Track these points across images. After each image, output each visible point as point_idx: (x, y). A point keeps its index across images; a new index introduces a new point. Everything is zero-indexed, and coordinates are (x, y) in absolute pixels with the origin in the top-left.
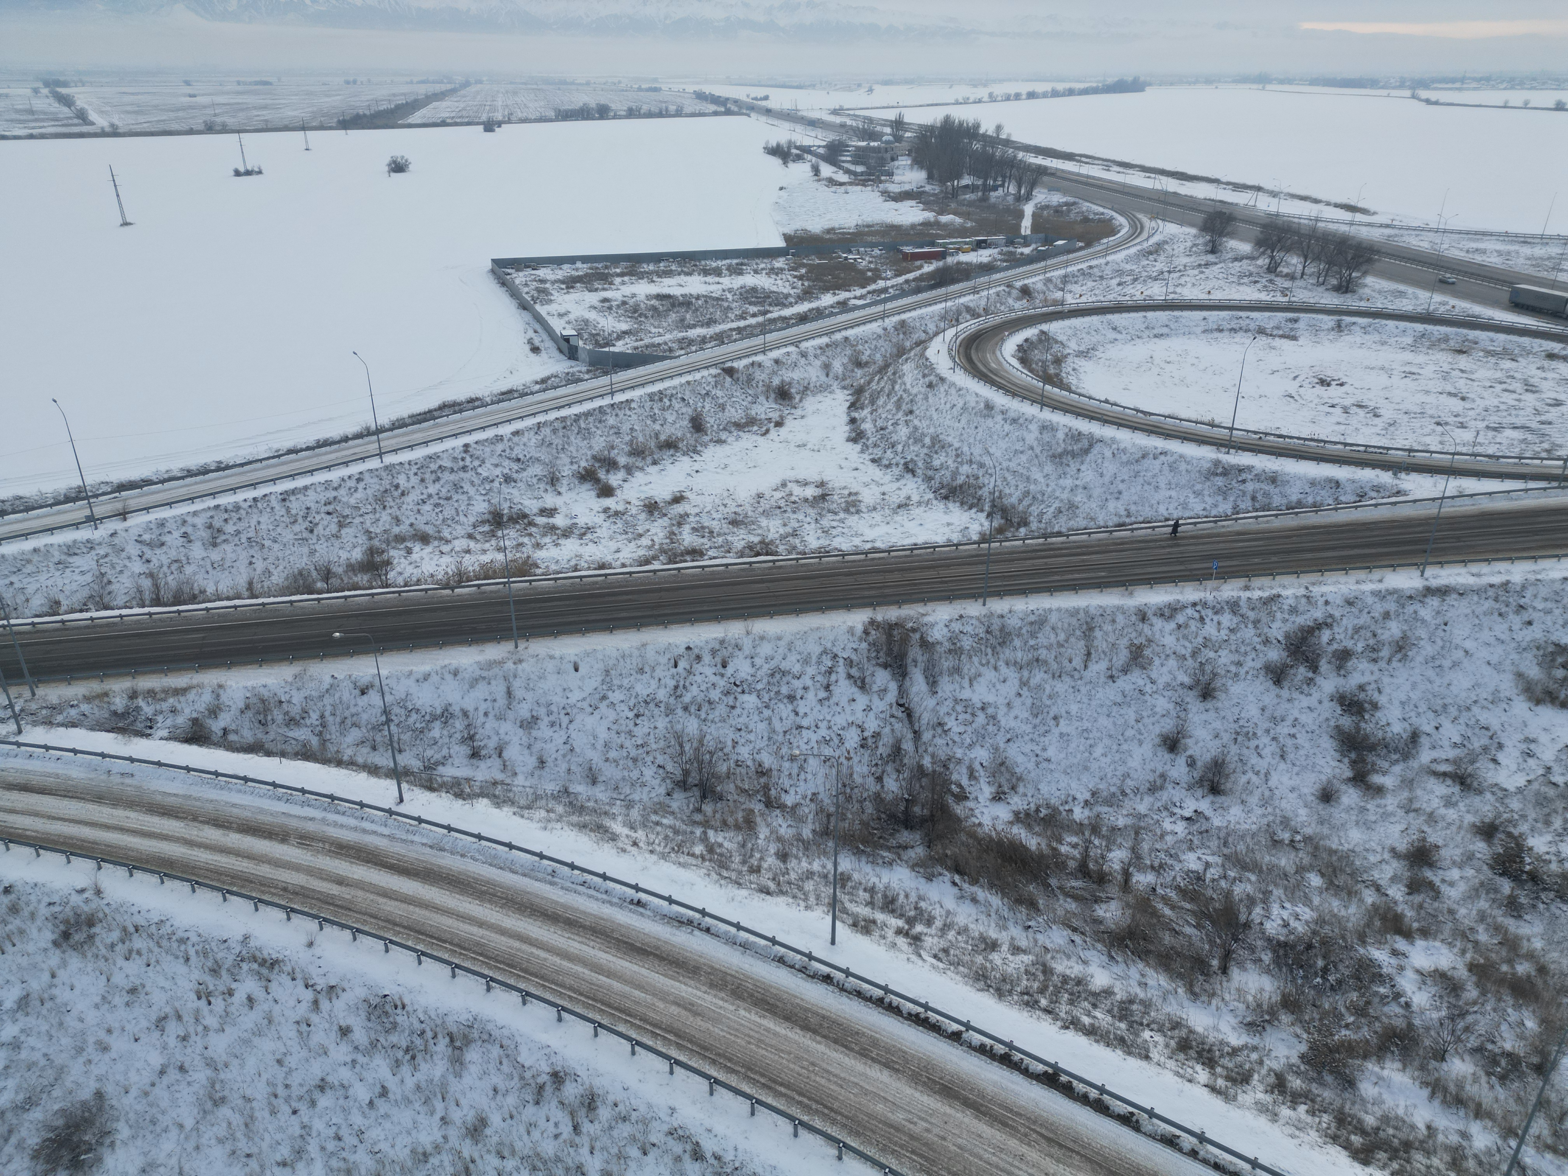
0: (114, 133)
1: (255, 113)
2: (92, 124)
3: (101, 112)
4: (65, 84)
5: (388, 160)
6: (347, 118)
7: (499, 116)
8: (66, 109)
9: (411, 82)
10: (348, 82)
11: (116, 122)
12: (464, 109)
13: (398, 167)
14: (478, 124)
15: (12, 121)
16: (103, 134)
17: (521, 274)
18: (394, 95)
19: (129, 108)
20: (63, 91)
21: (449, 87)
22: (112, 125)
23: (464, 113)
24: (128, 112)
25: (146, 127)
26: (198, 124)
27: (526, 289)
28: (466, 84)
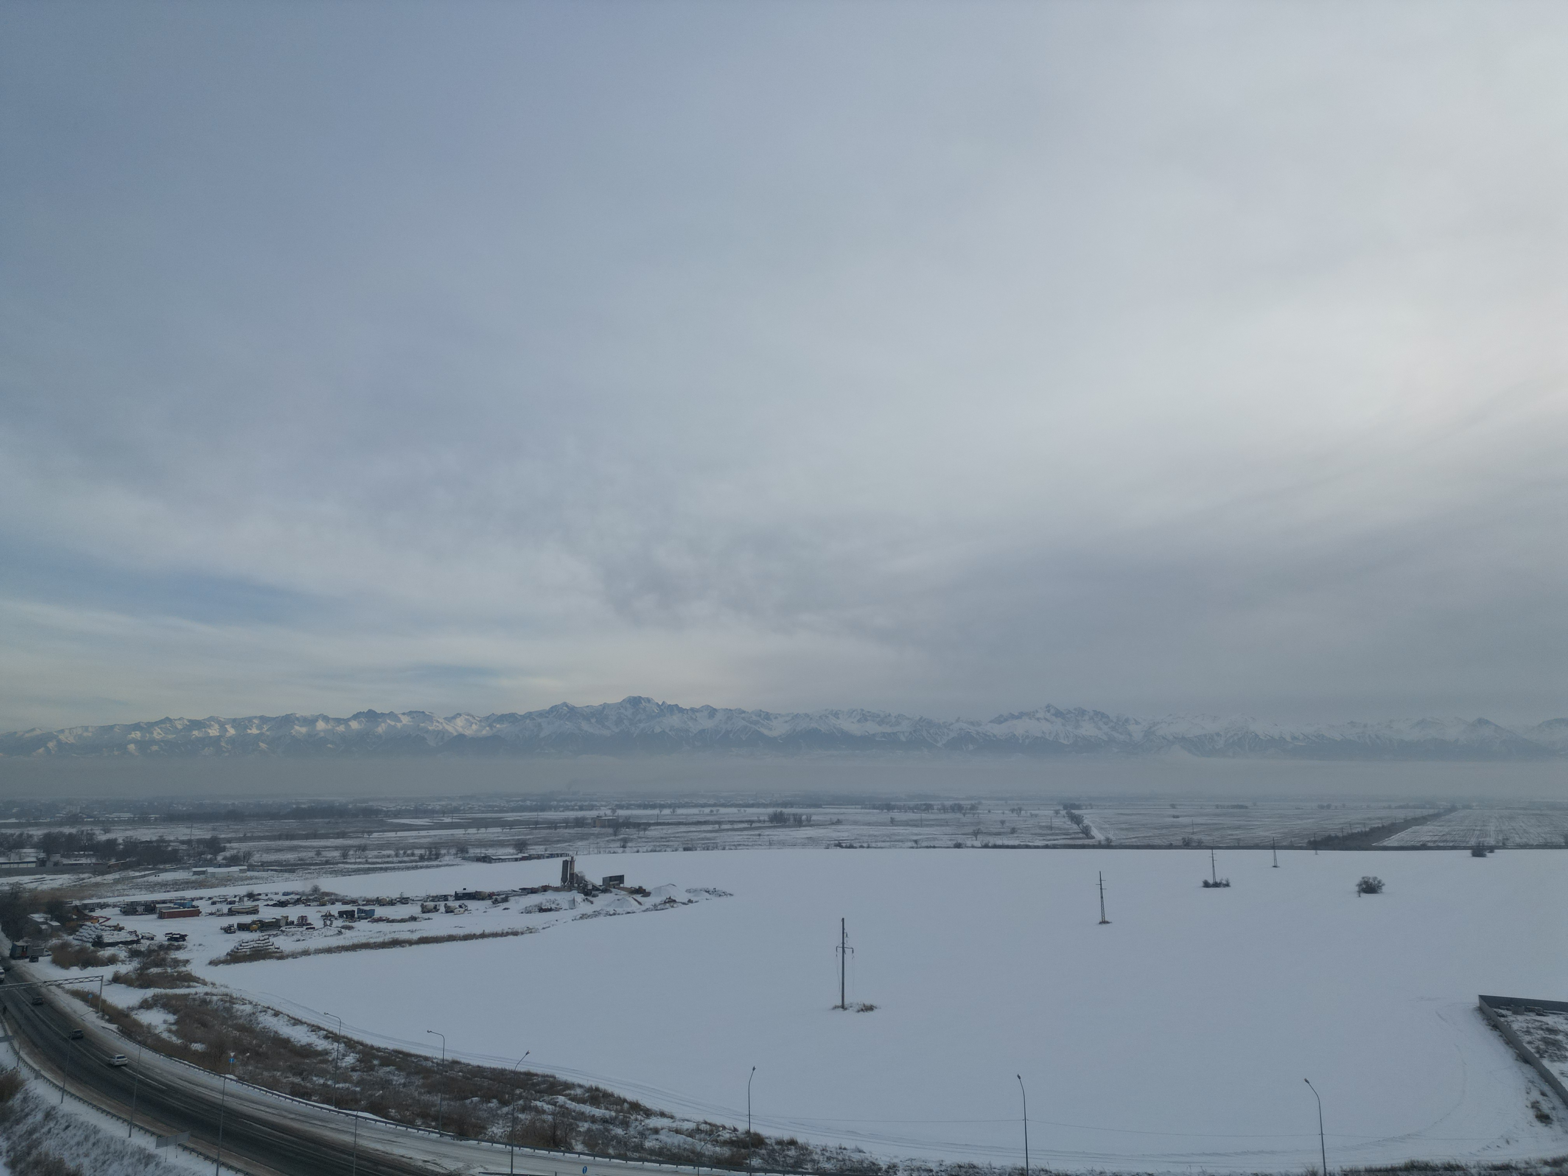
0: (1108, 845)
1: (1230, 832)
2: (1093, 838)
3: (1101, 829)
4: (1078, 807)
5: (1358, 880)
6: (1319, 839)
7: (1491, 841)
8: (1075, 826)
9: (1390, 807)
10: (1321, 807)
11: (1111, 836)
12: (1449, 833)
13: (1369, 887)
14: (1465, 848)
15: (1035, 834)
16: (1099, 846)
17: (1520, 1018)
18: (1369, 819)
19: (1123, 826)
20: (1076, 812)
21: (1431, 811)
22: (1108, 839)
23: (1448, 838)
24: (1122, 829)
25: (1134, 842)
26: (1177, 839)
27: (1528, 1038)
28: (1453, 809)
